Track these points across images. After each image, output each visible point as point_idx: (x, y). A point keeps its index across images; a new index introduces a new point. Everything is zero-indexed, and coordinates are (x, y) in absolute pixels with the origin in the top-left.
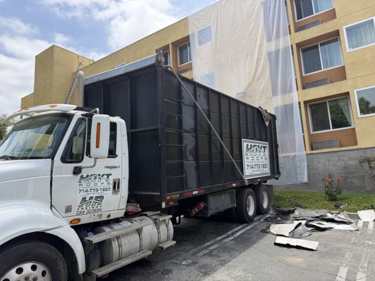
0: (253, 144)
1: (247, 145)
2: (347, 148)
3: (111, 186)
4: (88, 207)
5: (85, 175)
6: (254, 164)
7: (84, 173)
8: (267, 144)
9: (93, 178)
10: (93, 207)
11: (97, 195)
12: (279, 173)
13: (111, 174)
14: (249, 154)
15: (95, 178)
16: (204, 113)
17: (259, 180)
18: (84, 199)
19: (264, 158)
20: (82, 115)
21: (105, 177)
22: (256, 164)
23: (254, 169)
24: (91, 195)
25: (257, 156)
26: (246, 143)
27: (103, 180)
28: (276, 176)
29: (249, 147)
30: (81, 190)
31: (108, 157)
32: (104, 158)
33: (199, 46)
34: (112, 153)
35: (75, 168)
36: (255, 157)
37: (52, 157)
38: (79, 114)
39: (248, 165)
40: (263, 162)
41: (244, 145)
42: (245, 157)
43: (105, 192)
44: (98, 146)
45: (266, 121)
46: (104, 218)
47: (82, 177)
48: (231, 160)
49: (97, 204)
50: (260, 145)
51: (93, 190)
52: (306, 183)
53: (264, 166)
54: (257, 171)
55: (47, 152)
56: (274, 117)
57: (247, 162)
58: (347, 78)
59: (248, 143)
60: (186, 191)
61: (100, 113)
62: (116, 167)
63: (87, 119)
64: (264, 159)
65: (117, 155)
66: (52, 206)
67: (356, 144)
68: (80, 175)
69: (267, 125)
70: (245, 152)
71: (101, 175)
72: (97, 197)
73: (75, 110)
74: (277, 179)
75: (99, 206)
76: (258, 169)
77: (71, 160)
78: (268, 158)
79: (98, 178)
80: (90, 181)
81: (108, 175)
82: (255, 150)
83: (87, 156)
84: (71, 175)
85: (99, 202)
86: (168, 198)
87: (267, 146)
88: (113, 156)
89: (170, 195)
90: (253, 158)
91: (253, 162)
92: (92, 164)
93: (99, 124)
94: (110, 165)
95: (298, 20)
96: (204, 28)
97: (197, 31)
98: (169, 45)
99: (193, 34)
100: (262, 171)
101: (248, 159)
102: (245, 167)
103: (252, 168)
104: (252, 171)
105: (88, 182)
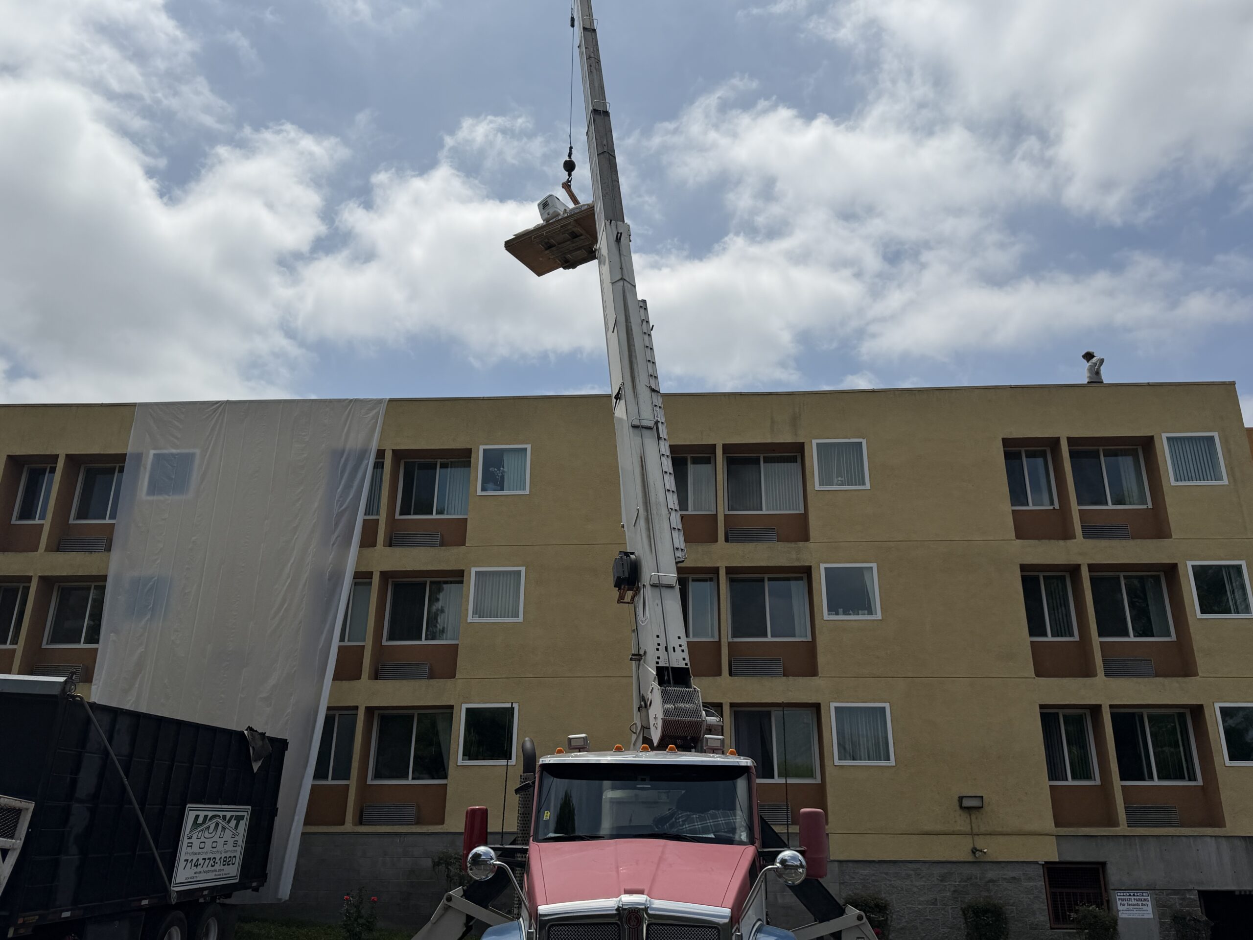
0: (210, 814)
1: (197, 817)
6: (201, 857)
12: (263, 876)
14: (195, 836)
16: (117, 762)
17: (206, 892)
19: (231, 842)
22: (207, 857)
23: (199, 869)
26: (193, 813)
28: (254, 884)
29: (200, 821)
33: (149, 494)
36: (209, 842)
39: (185, 860)
40: (226, 852)
41: (190, 817)
42: (184, 842)
45: (256, 761)
48: (151, 849)
50: (229, 815)
53: (227, 861)
54: (208, 872)
56: (281, 745)
57: (187, 853)
58: (458, 676)
59: (198, 813)
60: (52, 910)
64: (230, 847)
67: (442, 822)
69: (255, 771)
70: (187, 832)
74: (256, 890)
76: (210, 868)
78: (241, 842)
82: (213, 826)
86: (20, 921)
87: (247, 815)
89: (25, 917)
90: (202, 845)
91: (199, 853)
95: (401, 514)
96: (174, 451)
97: (152, 452)
98: (57, 456)
99: (139, 457)
100: (217, 873)
101: (191, 846)
102: (180, 864)
103: (196, 866)
104: (195, 873)
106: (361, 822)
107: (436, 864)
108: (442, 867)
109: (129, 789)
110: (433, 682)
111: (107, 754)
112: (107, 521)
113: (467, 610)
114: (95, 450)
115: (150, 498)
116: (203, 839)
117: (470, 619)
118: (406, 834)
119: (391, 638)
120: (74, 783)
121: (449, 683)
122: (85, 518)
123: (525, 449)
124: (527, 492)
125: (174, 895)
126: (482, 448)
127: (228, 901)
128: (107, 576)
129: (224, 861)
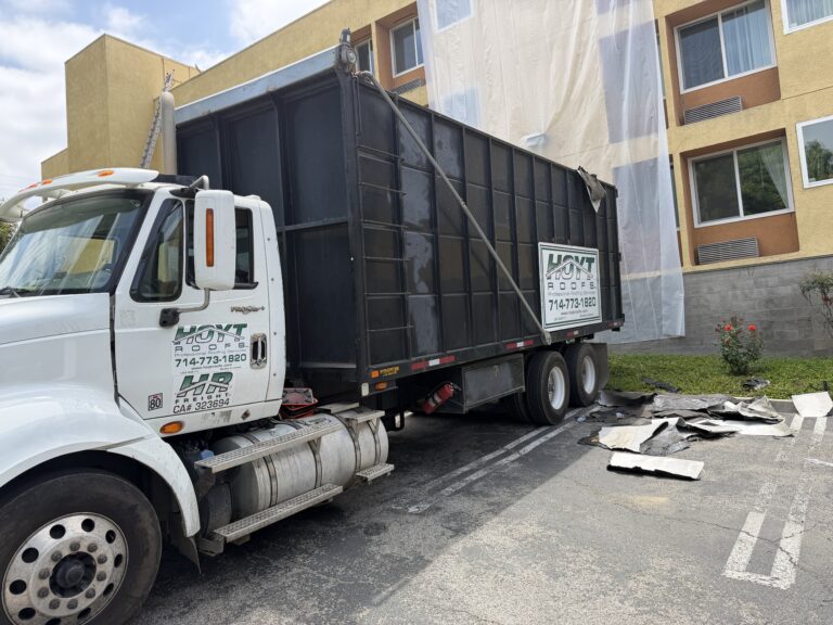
1: (551, 256)
2: (776, 258)
3: (248, 351)
4: (199, 397)
5: (187, 328)
6: (564, 298)
7: (185, 322)
8: (594, 253)
9: (205, 334)
10: (210, 397)
11: (218, 370)
12: (621, 316)
13: (245, 326)
14: (553, 276)
15: (211, 333)
16: (450, 185)
17: (576, 333)
18: (188, 379)
19: (587, 283)
20: (172, 192)
21: (233, 330)
22: (569, 297)
23: (565, 309)
24: (204, 372)
25: (573, 279)
26: (546, 252)
27: (228, 339)
28: (615, 324)
29: (555, 261)
30: (180, 360)
31: (236, 288)
32: (228, 289)
33: (440, 28)
34: (245, 278)
35: (165, 312)
36: (568, 283)
37: (111, 288)
38: (164, 191)
39: (551, 301)
40: (585, 293)
41: (544, 256)
42: (545, 282)
43: (234, 364)
44: (210, 263)
45: (594, 200)
46: (236, 419)
47: (180, 331)
48: (513, 289)
49: (218, 389)
50: (580, 256)
51: (207, 360)
52: (680, 338)
53: (588, 302)
54: (573, 313)
55: (100, 277)
56: (612, 191)
57: (550, 294)
58: (783, 96)
59: (552, 252)
60: (414, 359)
61: (213, 186)
62: (256, 310)
63: (183, 200)
64: (587, 288)
65: (257, 283)
66: (117, 396)
67: (796, 248)
68: (176, 327)
69: (597, 210)
70: (545, 272)
71: (224, 326)
72: (217, 376)
73: (153, 181)
74: (617, 329)
77: (154, 296)
78: (597, 284)
79: (216, 335)
80: (198, 339)
81: (240, 327)
82: (568, 267)
83: (189, 284)
84: (157, 328)
85: (222, 385)
86: (375, 374)
87: (596, 257)
88: (248, 284)
89: (378, 369)
90: (562, 286)
91: (564, 294)
92: (202, 303)
93: (210, 212)
94: (241, 305)
98: (370, 25)
100: (582, 314)
101: (552, 287)
102: (546, 305)
103: (562, 306)
104: (562, 314)
105: (195, 343)
106: (697, 262)
112: (418, 66)
113: (781, 22)
114: (394, 8)
116: (562, 280)
117: (786, 30)
119: (687, 86)
120: (398, 201)
121: (774, 106)
122: (404, 69)
129: (586, 302)
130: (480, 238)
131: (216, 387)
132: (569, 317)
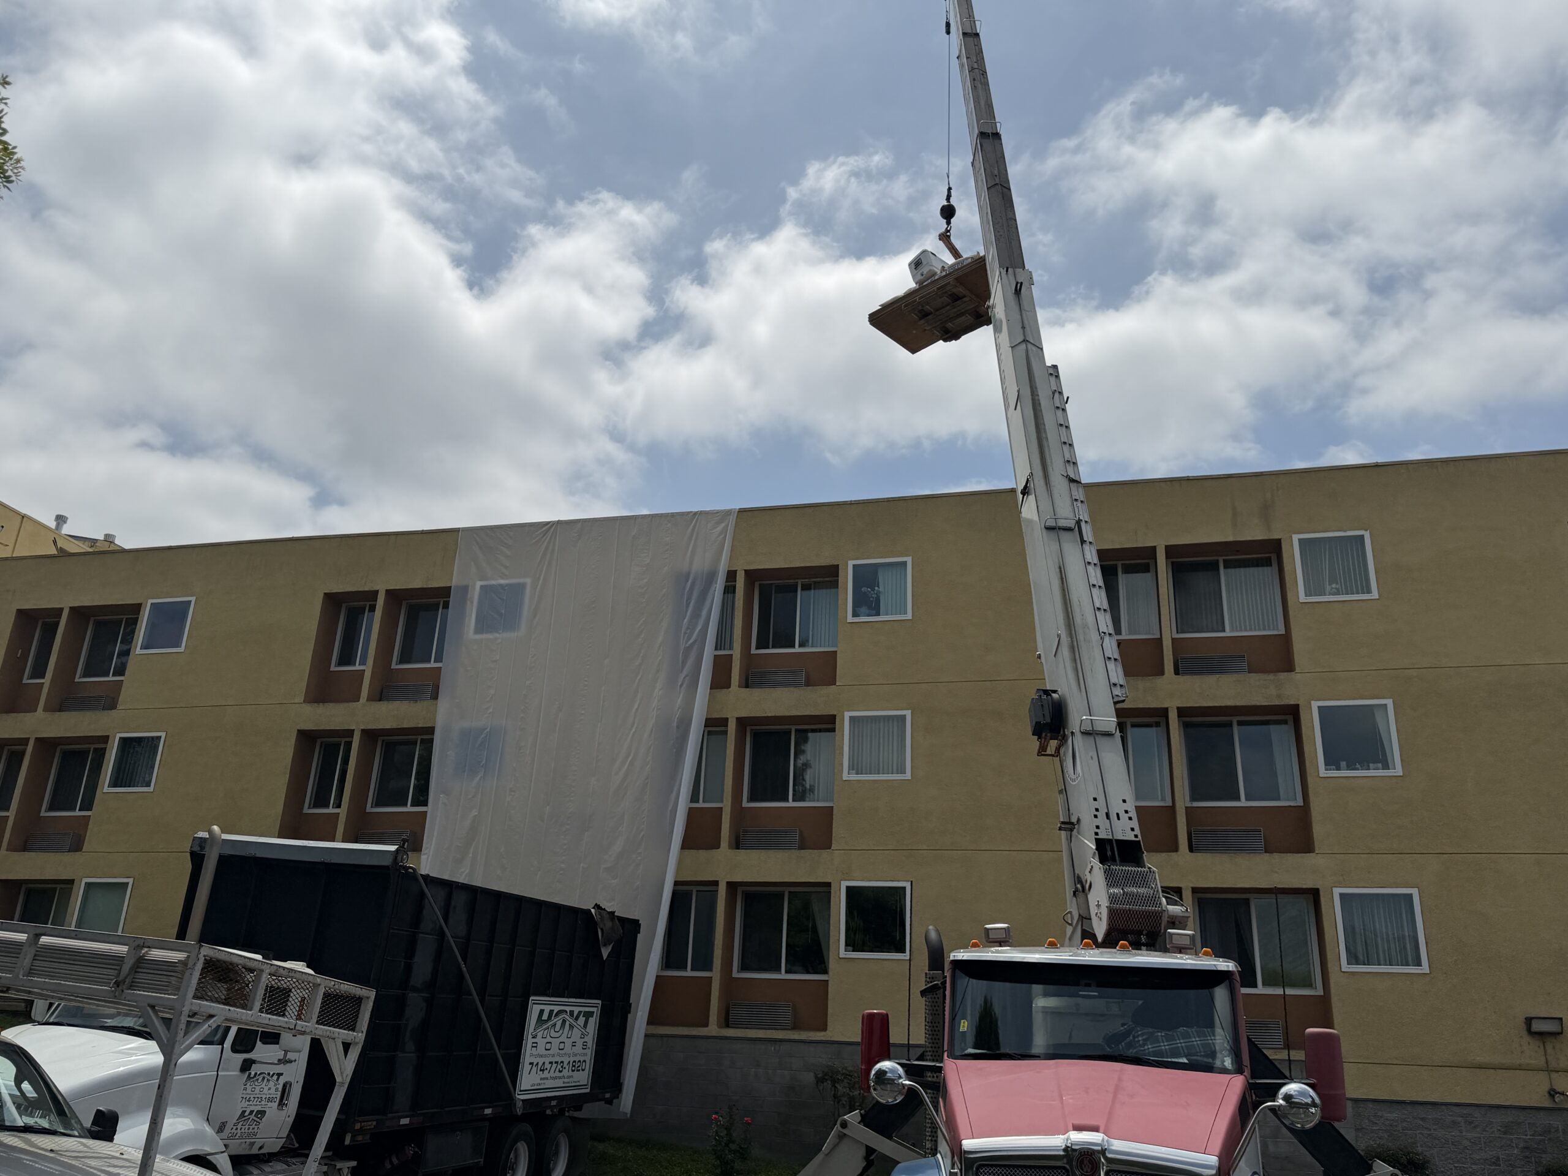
0: (556, 1009)
1: (542, 1012)
3: (279, 1095)
4: (243, 1127)
5: (252, 1074)
6: (547, 1061)
8: (594, 1006)
9: (260, 1079)
10: (249, 1129)
11: (259, 1108)
12: (617, 1086)
13: (282, 1074)
14: (540, 1035)
15: (264, 1078)
16: (455, 948)
17: (554, 1103)
18: (243, 1113)
19: (579, 1044)
21: (275, 1077)
22: (554, 1060)
23: (546, 1074)
24: (252, 1108)
25: (563, 1038)
26: (538, 1006)
27: (271, 1084)
28: (608, 1095)
29: (545, 1017)
30: (243, 1098)
33: (477, 631)
35: (244, 1061)
36: (555, 1042)
37: (223, 1043)
39: (530, 1064)
40: (575, 1055)
41: (534, 1011)
42: (528, 1041)
43: (270, 1104)
45: (605, 945)
46: (255, 1151)
47: (249, 1076)
48: (493, 1049)
49: (255, 1123)
50: (576, 1010)
51: (256, 1099)
53: (576, 1067)
54: (555, 1078)
55: (217, 1032)
56: (633, 928)
57: (532, 1055)
58: (834, 846)
59: (542, 1007)
64: (578, 1049)
66: (208, 1119)
67: (825, 1029)
68: (247, 1073)
69: (605, 958)
71: (271, 1073)
72: (259, 1112)
74: (609, 1102)
75: (256, 1127)
76: (558, 1074)
77: (242, 1048)
78: (591, 1044)
79: (266, 1080)
80: (256, 1084)
81: (279, 1075)
82: (559, 1024)
83: (260, 1041)
84: (237, 1073)
85: (258, 1120)
86: (358, 1126)
87: (596, 1011)
89: (361, 1122)
90: (548, 1046)
91: (545, 1056)
95: (757, 648)
96: (502, 582)
97: (479, 584)
98: (377, 592)
99: (465, 589)
100: (566, 1080)
101: (536, 1047)
102: (525, 1067)
103: (543, 1070)
104: (541, 1079)
105: (254, 1086)
106: (727, 1023)
107: (820, 1080)
108: (828, 1084)
109: (467, 976)
110: (806, 853)
111: (442, 934)
112: (432, 664)
113: (842, 764)
114: (417, 583)
115: (478, 637)
116: (549, 1039)
117: (845, 776)
118: (781, 1041)
119: (752, 799)
120: (409, 968)
121: (825, 853)
122: (409, 662)
123: (905, 563)
124: (909, 616)
125: (520, 1104)
126: (851, 563)
127: (576, 1114)
128: (434, 727)
129: (573, 1066)
130: (471, 994)
131: (255, 1121)
132: (549, 1084)
